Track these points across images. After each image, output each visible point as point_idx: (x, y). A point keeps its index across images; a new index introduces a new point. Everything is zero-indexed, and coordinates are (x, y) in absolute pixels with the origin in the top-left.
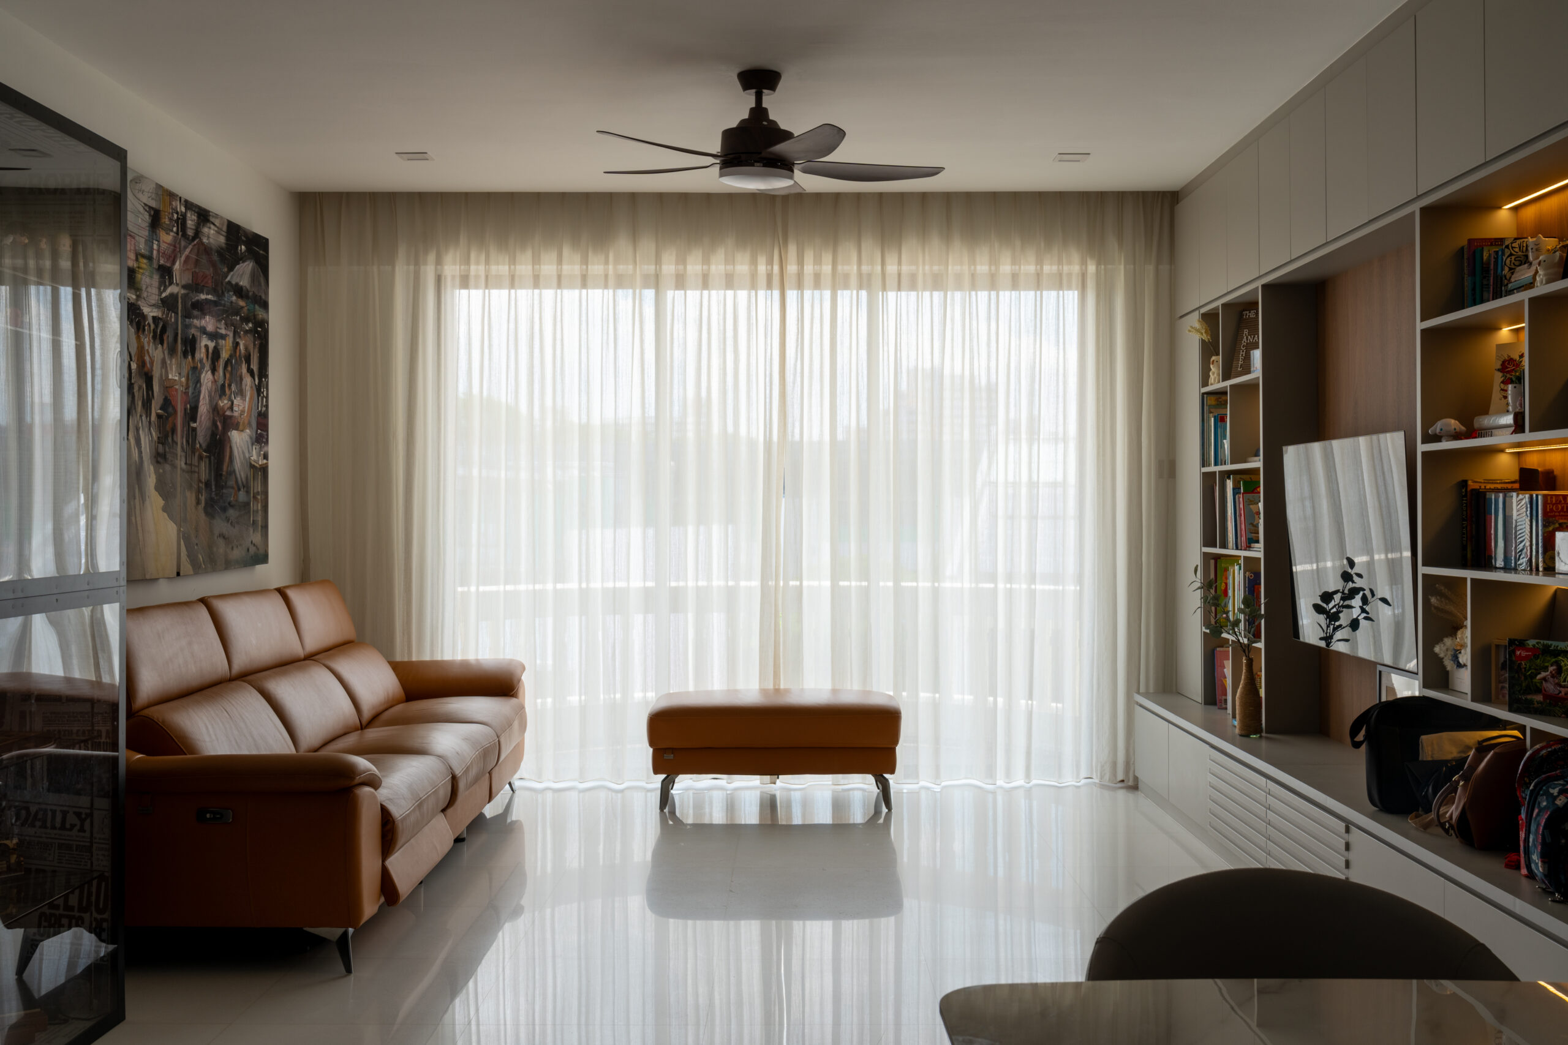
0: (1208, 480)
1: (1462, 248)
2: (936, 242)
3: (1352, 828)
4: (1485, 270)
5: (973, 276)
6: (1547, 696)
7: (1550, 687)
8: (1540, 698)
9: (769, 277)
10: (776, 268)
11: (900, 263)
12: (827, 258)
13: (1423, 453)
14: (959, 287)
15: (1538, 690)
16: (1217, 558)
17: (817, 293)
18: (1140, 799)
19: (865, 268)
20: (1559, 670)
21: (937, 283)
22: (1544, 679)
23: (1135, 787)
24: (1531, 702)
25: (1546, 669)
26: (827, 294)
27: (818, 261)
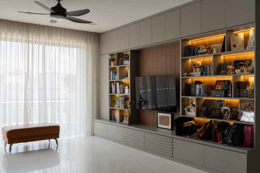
0: (111, 83)
1: (186, 47)
2: (59, 37)
3: (173, 139)
4: (190, 50)
5: (65, 44)
6: (214, 115)
7: (214, 114)
8: (212, 116)
9: (26, 40)
10: (27, 38)
11: (52, 40)
12: (38, 38)
13: (182, 78)
14: (63, 46)
15: (212, 115)
16: (112, 95)
17: (36, 45)
18: (95, 137)
19: (46, 41)
20: (216, 111)
21: (59, 45)
22: (213, 113)
23: (94, 135)
24: (211, 116)
25: (213, 111)
26: (38, 45)
27: (36, 38)
